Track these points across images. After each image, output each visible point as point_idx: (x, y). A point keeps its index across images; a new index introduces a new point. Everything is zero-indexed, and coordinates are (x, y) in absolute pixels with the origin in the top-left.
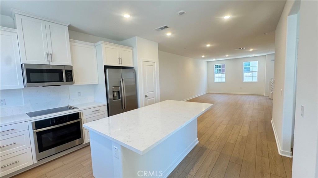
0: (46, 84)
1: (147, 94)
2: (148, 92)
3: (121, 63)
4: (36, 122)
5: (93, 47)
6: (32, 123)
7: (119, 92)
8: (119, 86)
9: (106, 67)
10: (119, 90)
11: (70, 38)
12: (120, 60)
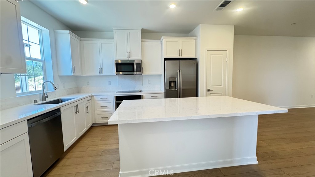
0: (127, 73)
1: (210, 88)
2: (212, 86)
3: (181, 54)
4: (116, 96)
5: (160, 43)
6: (115, 96)
7: (176, 82)
8: (176, 77)
9: (166, 59)
10: (176, 80)
11: (142, 39)
12: (181, 51)
